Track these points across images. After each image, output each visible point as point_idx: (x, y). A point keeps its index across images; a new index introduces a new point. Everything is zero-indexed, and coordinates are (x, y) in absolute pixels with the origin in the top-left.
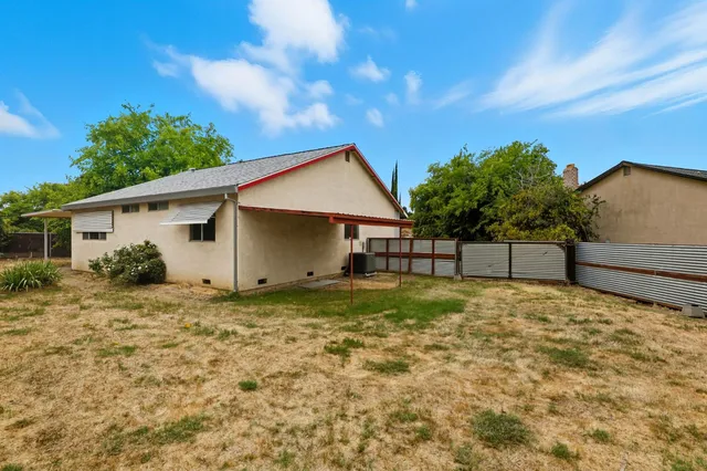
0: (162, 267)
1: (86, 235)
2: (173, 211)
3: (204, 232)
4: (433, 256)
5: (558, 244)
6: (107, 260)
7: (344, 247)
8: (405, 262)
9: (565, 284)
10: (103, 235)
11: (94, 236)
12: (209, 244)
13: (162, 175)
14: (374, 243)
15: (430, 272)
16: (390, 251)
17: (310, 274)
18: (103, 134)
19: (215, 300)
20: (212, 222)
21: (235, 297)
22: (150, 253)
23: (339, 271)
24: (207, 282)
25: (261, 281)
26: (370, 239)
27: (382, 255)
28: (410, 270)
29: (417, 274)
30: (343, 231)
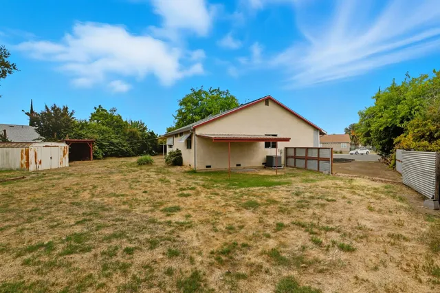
1: (169, 146)
3: (189, 146)
4: (318, 159)
7: (263, 152)
8: (303, 162)
12: (190, 150)
14: (289, 150)
15: (316, 169)
16: (297, 155)
17: (239, 165)
21: (194, 172)
23: (261, 165)
24: (190, 166)
25: (208, 167)
26: (286, 148)
27: (292, 157)
28: (309, 168)
29: (310, 170)
30: (263, 143)
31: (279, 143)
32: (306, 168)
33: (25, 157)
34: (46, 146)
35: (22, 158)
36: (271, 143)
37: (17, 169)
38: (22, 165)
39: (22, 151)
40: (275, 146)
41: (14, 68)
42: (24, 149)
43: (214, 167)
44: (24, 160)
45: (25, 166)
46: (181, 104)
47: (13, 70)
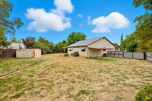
0: (79, 54)
1: (69, 50)
2: (80, 48)
3: (84, 50)
4: (119, 54)
5: (142, 53)
6: (73, 54)
7: (103, 52)
8: (114, 55)
9: (143, 60)
10: (72, 50)
11: (71, 50)
12: (84, 52)
13: (77, 42)
15: (118, 57)
17: (97, 56)
18: (70, 36)
19: (85, 58)
20: (85, 49)
21: (87, 58)
22: (77, 53)
23: (102, 56)
24: (84, 56)
25: (90, 56)
26: (108, 51)
27: (110, 54)
28: (115, 56)
29: (116, 57)
30: (103, 50)
31: (106, 50)
32: (114, 57)
33: (33, 54)
34: (38, 50)
35: (32, 54)
36: (104, 50)
37: (31, 58)
38: (32, 56)
39: (32, 52)
40: (105, 51)
41: (23, 24)
42: (33, 51)
43: (92, 56)
44: (33, 55)
45: (33, 57)
46: (69, 37)
47: (23, 25)
